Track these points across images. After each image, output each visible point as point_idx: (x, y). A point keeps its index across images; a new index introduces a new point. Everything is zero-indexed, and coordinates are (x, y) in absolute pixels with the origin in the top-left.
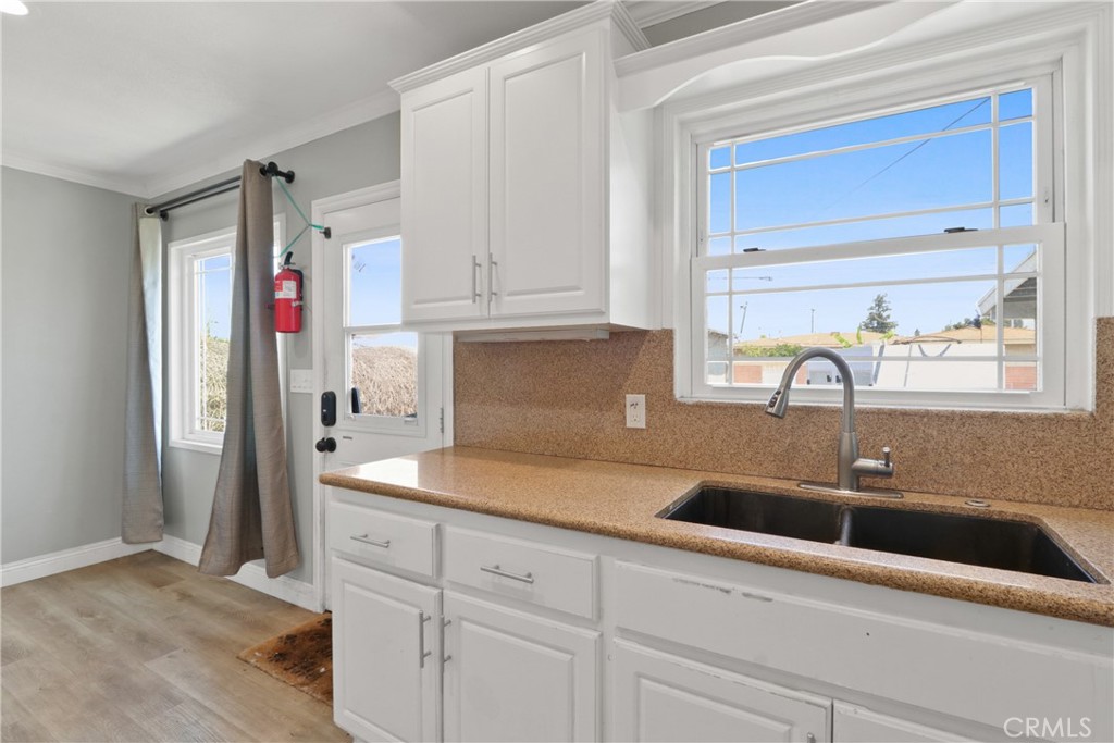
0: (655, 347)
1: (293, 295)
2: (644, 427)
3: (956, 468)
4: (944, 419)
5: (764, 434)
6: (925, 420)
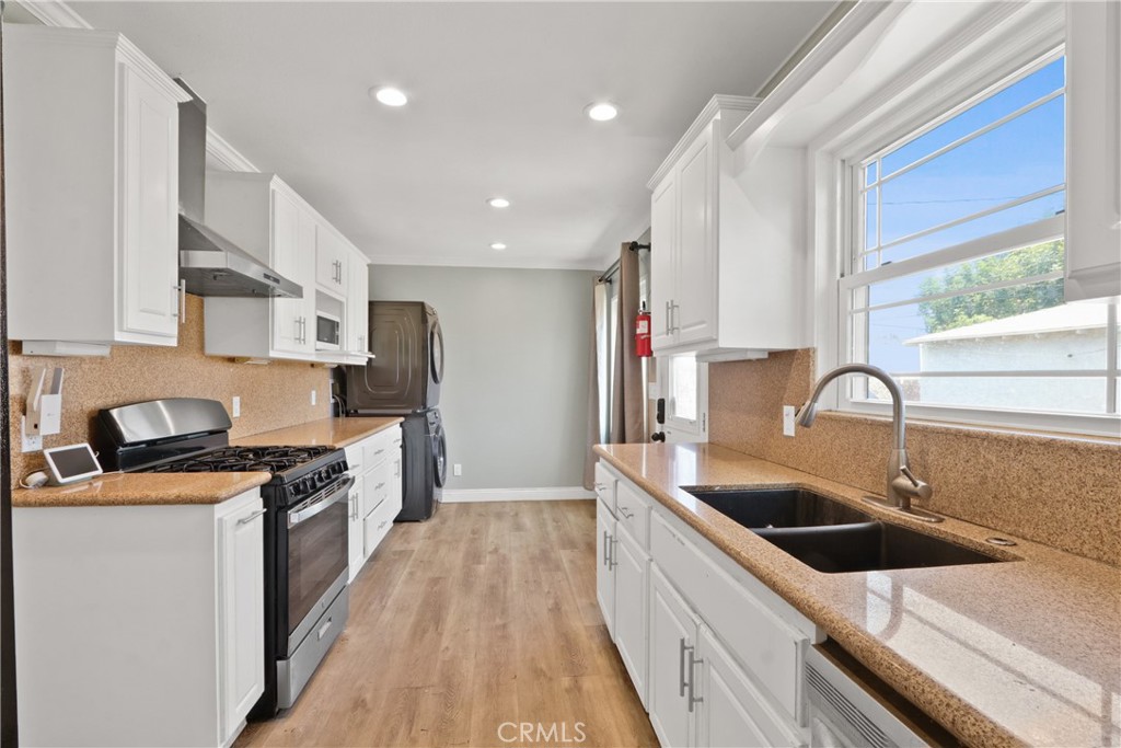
0: (800, 364)
1: (646, 331)
2: (793, 435)
3: (1013, 502)
4: (1002, 443)
5: (864, 448)
6: (986, 443)
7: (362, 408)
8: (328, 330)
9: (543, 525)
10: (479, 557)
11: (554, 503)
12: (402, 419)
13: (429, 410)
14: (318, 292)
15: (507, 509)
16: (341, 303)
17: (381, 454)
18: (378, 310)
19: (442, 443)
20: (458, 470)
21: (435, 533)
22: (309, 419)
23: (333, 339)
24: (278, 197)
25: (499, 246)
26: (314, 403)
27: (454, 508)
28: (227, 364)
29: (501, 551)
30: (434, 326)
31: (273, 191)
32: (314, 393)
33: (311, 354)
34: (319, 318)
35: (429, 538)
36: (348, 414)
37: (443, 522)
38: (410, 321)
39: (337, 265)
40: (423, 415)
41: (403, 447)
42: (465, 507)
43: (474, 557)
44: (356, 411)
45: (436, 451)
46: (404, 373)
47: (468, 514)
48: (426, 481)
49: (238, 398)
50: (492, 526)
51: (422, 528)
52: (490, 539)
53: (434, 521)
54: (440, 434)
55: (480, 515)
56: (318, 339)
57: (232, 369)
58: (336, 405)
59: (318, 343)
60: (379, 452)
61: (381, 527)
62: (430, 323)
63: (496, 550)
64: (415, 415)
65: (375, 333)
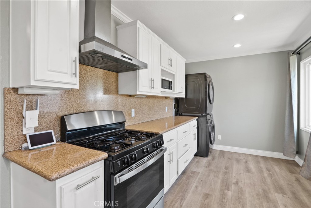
7: (184, 113)
8: (168, 85)
9: (261, 171)
10: (228, 185)
11: (265, 158)
12: (197, 118)
13: (208, 114)
14: (162, 70)
15: (242, 158)
16: (174, 75)
17: (186, 133)
18: (189, 78)
19: (213, 127)
20: (220, 137)
21: (209, 164)
22: (165, 117)
23: (170, 88)
24: (140, 30)
25: (237, 46)
26: (167, 111)
27: (218, 153)
28: (129, 97)
29: (240, 184)
30: (210, 82)
31: (138, 27)
32: (167, 107)
33: (159, 93)
34: (162, 80)
35: (206, 167)
36: (179, 115)
37: (213, 159)
38: (201, 80)
39: (170, 60)
40: (206, 116)
41: (198, 128)
42: (222, 153)
43: (226, 185)
44: (182, 114)
45: (210, 130)
46: (198, 100)
47: (224, 156)
48: (206, 142)
49: (134, 110)
50: (235, 166)
51: (204, 161)
52: (234, 175)
53: (210, 158)
54: (212, 124)
55: (229, 159)
56: (162, 88)
57: (131, 99)
58: (176, 111)
59: (162, 89)
60: (186, 131)
61: (185, 162)
62: (208, 81)
63: (237, 183)
64: (202, 116)
65: (188, 86)
